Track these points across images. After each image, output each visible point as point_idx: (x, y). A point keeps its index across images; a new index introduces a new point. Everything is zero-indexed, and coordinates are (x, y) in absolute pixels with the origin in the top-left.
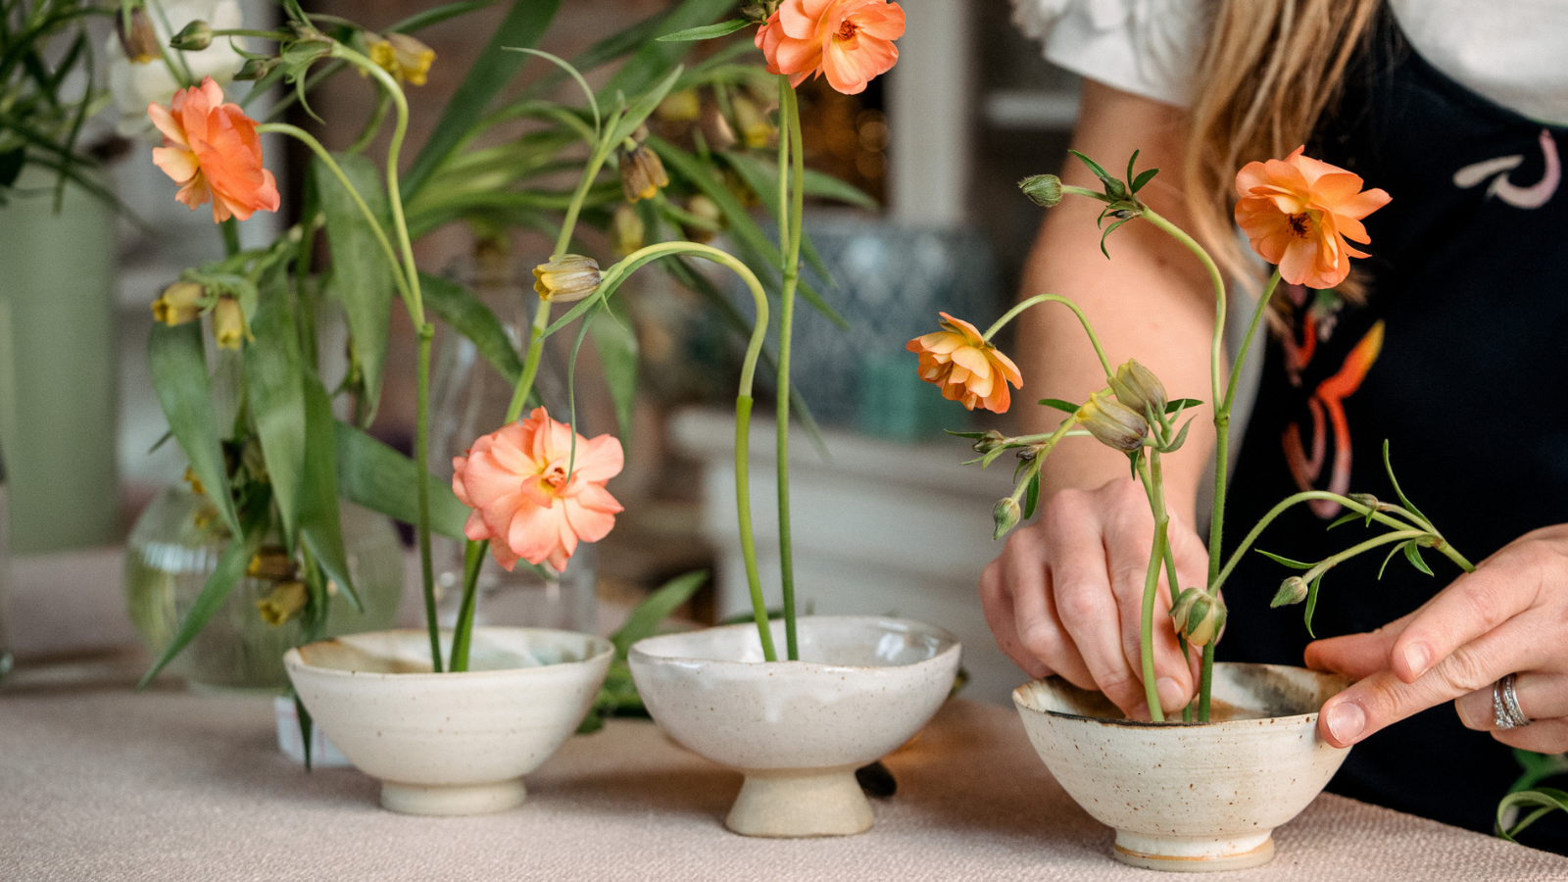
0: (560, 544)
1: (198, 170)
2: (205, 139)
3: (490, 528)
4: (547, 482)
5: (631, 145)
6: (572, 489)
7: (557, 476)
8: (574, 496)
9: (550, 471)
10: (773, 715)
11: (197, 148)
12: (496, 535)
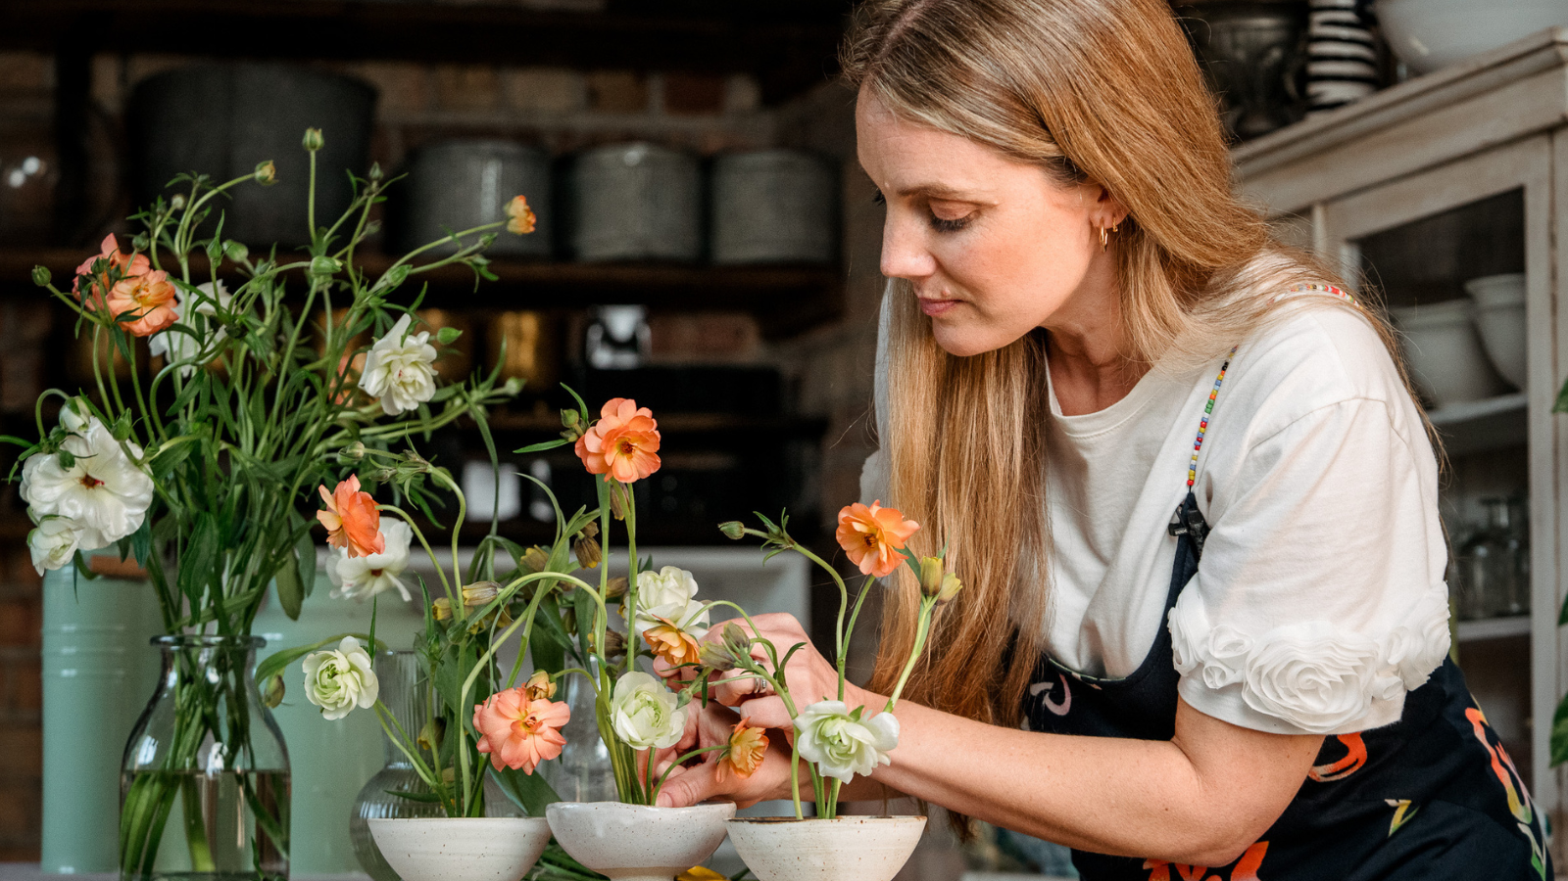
0: (530, 759)
1: (341, 527)
2: (347, 508)
3: (491, 747)
4: (526, 724)
5: (581, 535)
6: (540, 730)
7: (531, 722)
8: (540, 734)
9: (528, 718)
10: (600, 833)
11: (342, 513)
12: (495, 751)
